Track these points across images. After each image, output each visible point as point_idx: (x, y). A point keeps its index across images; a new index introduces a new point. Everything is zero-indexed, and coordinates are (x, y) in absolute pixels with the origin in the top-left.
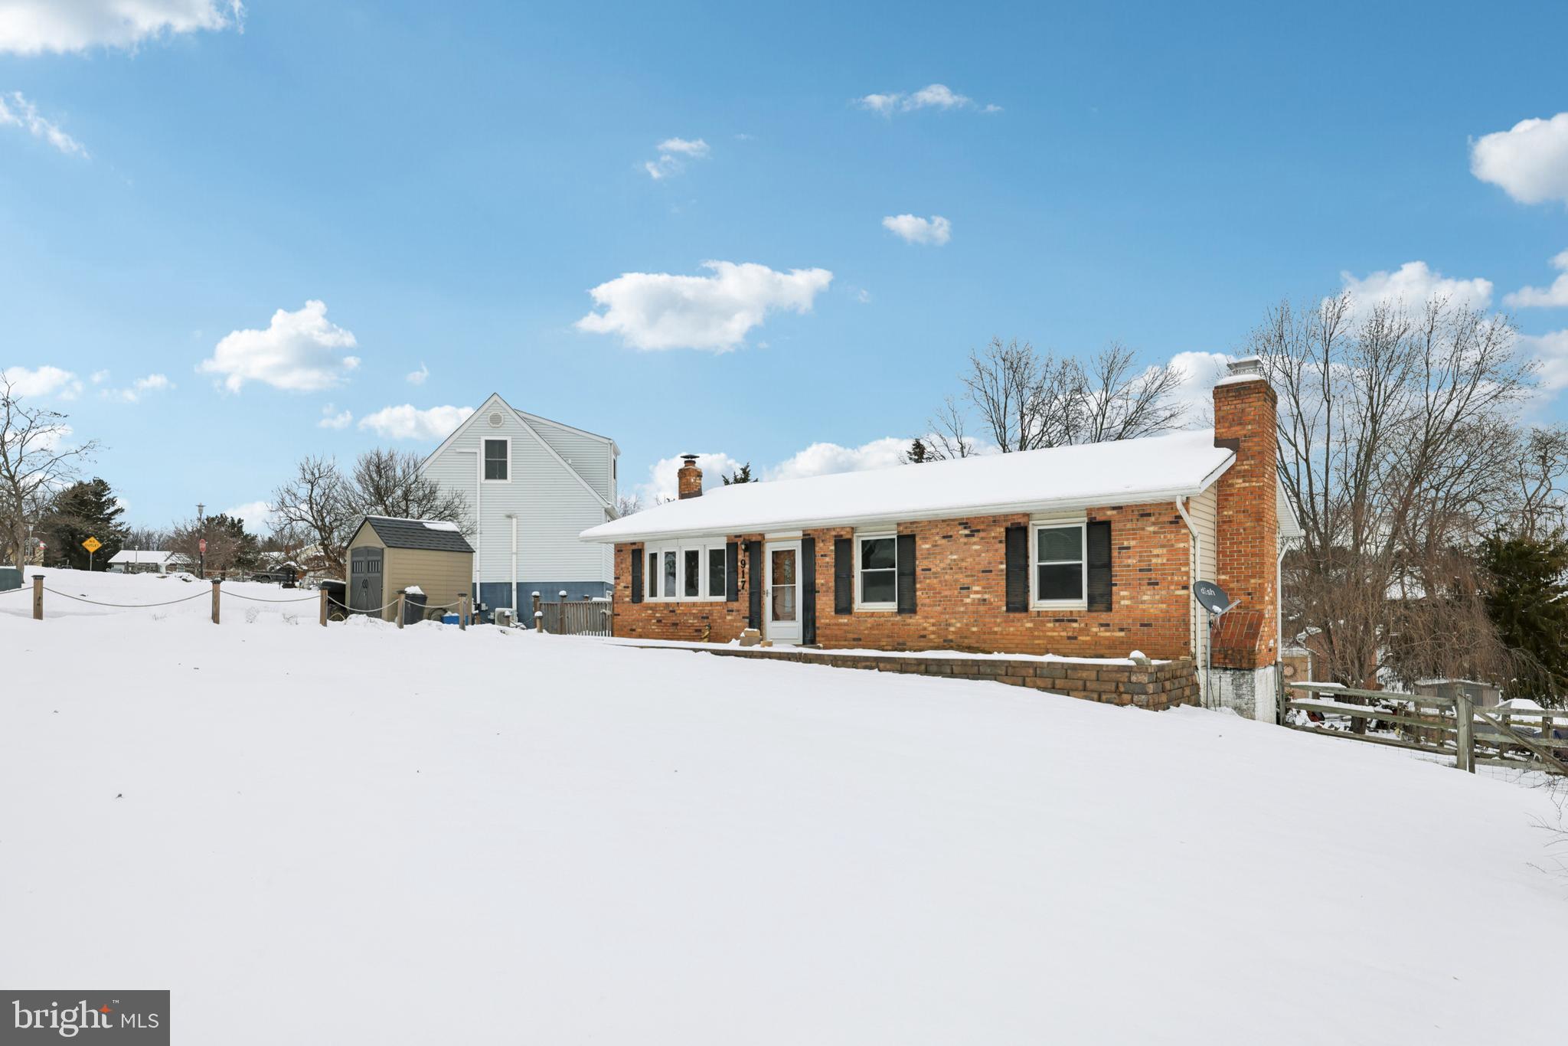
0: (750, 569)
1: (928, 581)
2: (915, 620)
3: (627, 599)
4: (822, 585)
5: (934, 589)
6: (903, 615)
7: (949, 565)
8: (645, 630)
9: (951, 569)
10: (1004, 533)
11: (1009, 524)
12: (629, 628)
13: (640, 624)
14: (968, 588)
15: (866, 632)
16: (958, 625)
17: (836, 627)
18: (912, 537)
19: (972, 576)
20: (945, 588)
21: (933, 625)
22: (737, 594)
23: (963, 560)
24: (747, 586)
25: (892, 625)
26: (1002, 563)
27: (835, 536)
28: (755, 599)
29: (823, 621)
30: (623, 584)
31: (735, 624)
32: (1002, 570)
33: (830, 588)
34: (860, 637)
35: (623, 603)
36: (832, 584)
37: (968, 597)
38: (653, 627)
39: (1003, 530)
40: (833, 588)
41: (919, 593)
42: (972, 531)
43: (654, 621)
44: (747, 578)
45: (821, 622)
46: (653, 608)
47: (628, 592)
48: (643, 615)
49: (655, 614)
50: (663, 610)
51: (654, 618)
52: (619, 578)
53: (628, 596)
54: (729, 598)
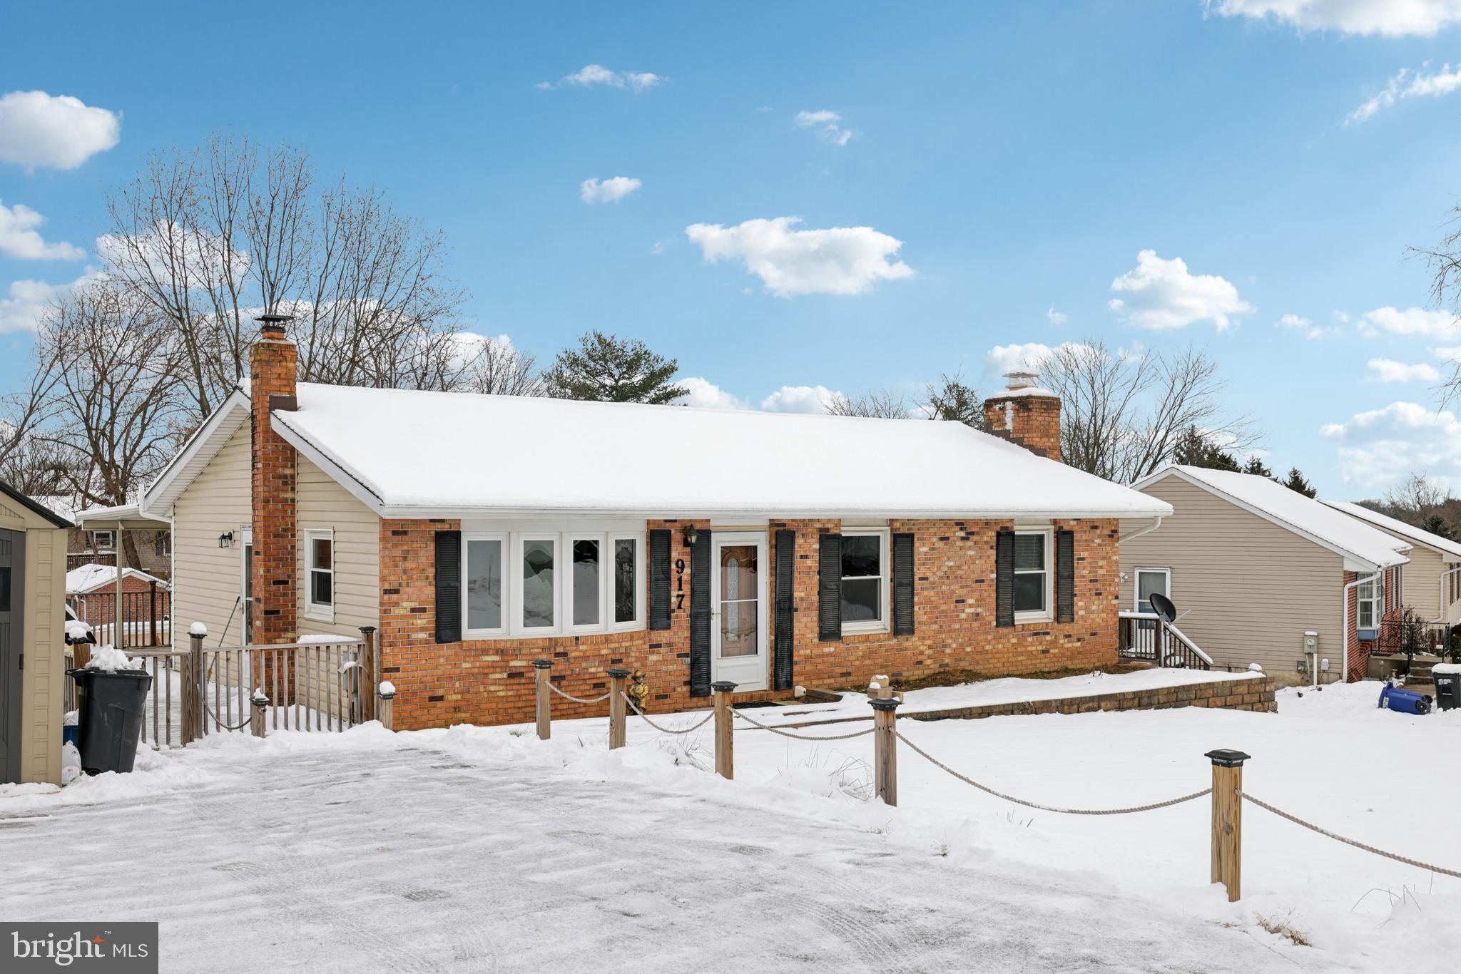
0: (693, 575)
1: (926, 593)
2: (912, 642)
3: (423, 635)
4: (802, 599)
5: (931, 602)
6: (899, 637)
7: (945, 573)
8: (468, 696)
9: (948, 578)
10: (995, 538)
11: (999, 529)
12: (427, 695)
13: (457, 685)
15: (857, 663)
16: (954, 646)
17: (820, 660)
18: (911, 537)
19: (967, 586)
20: (942, 601)
21: (930, 647)
22: (669, 618)
23: (959, 567)
24: (686, 603)
25: (887, 650)
26: (992, 572)
27: (820, 530)
28: (701, 624)
29: (802, 652)
30: (408, 605)
31: (664, 668)
32: (992, 580)
33: (812, 604)
34: (850, 670)
35: (411, 643)
36: (815, 598)
37: (963, 611)
38: (493, 688)
39: (994, 534)
40: (816, 604)
41: (916, 608)
42: (968, 533)
43: (497, 676)
44: (686, 589)
45: (800, 653)
46: (504, 651)
47: (424, 621)
48: (465, 665)
49: (508, 661)
50: (538, 654)
51: (503, 669)
52: (396, 591)
53: (422, 629)
54: (653, 624)
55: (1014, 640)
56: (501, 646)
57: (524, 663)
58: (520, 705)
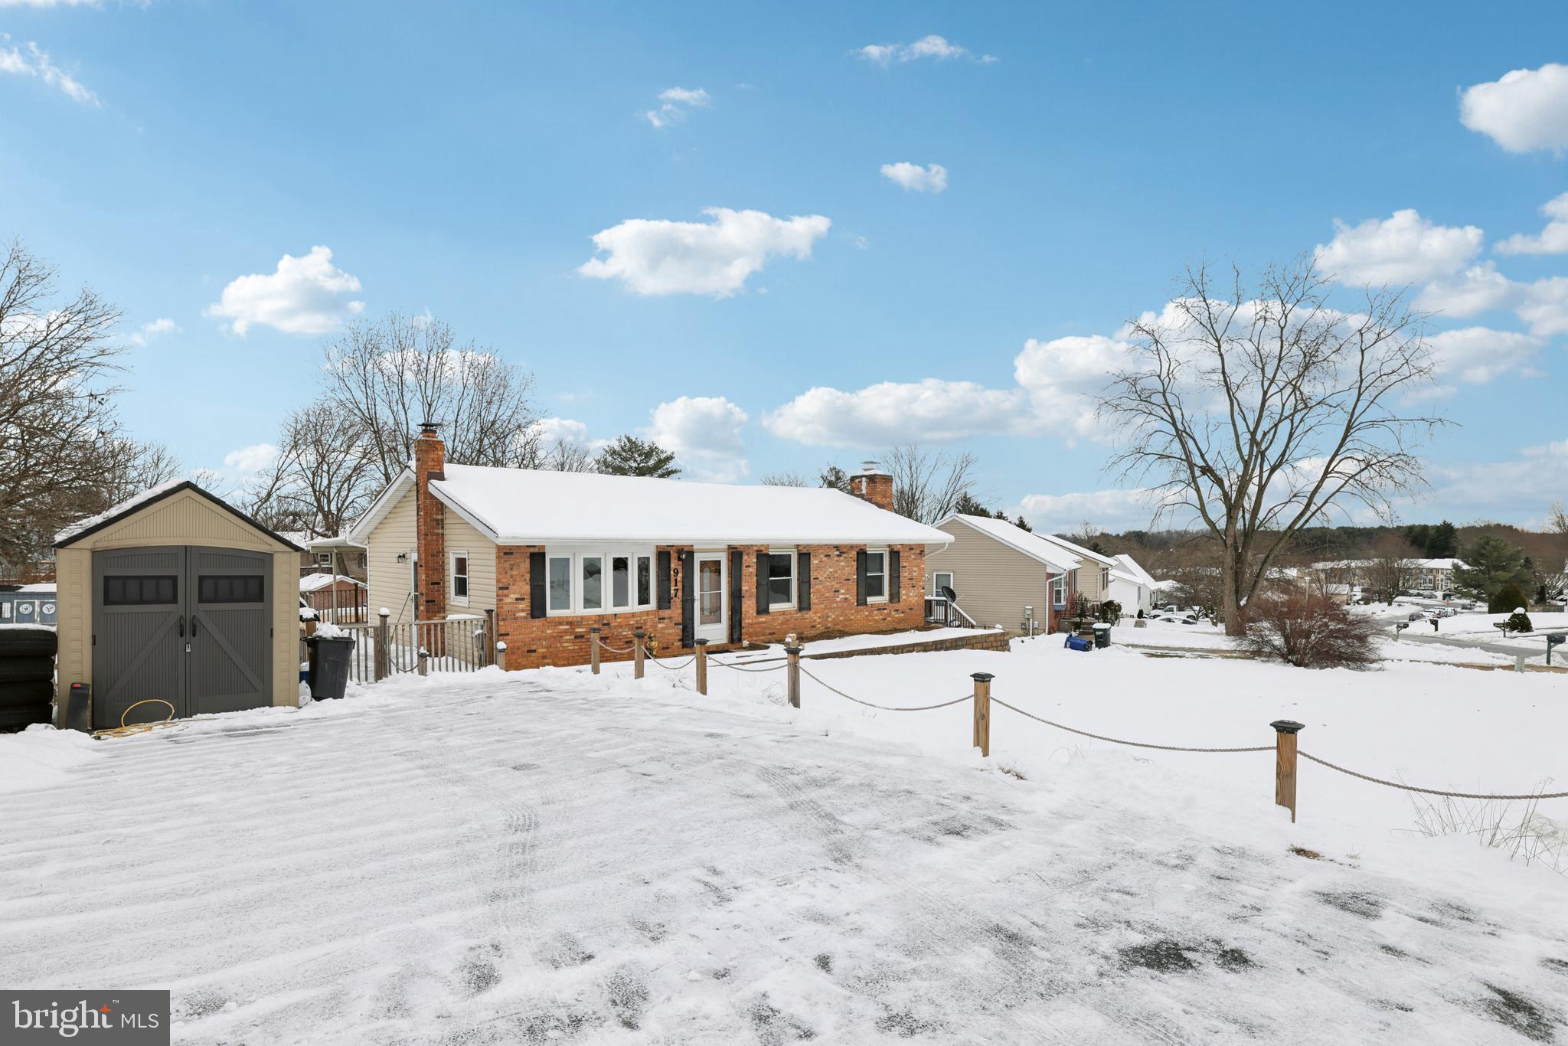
0: (683, 577)
1: (817, 587)
2: (810, 615)
3: (523, 614)
4: (747, 591)
5: (820, 592)
6: (802, 612)
7: (828, 575)
8: (551, 650)
9: (830, 578)
10: (856, 555)
11: (858, 550)
12: (525, 650)
14: (838, 591)
15: (778, 627)
16: (833, 616)
17: (757, 625)
18: (809, 555)
19: (841, 583)
20: (826, 591)
21: (820, 618)
22: (670, 602)
23: (836, 572)
24: (680, 594)
25: (795, 620)
26: (854, 575)
27: (757, 551)
28: (688, 605)
29: (747, 621)
30: (514, 596)
31: (667, 632)
32: (854, 579)
33: (752, 594)
34: (774, 631)
35: (515, 619)
36: (754, 590)
37: (838, 597)
38: (565, 645)
39: (855, 553)
40: (755, 594)
41: (812, 595)
42: (841, 553)
43: (568, 637)
44: (680, 585)
45: (746, 622)
46: (572, 623)
47: (524, 606)
48: (549, 631)
49: (574, 629)
50: (592, 624)
51: (571, 633)
52: (507, 588)
53: (523, 611)
54: (660, 607)
55: (867, 613)
56: (570, 620)
57: (584, 630)
58: (581, 654)
